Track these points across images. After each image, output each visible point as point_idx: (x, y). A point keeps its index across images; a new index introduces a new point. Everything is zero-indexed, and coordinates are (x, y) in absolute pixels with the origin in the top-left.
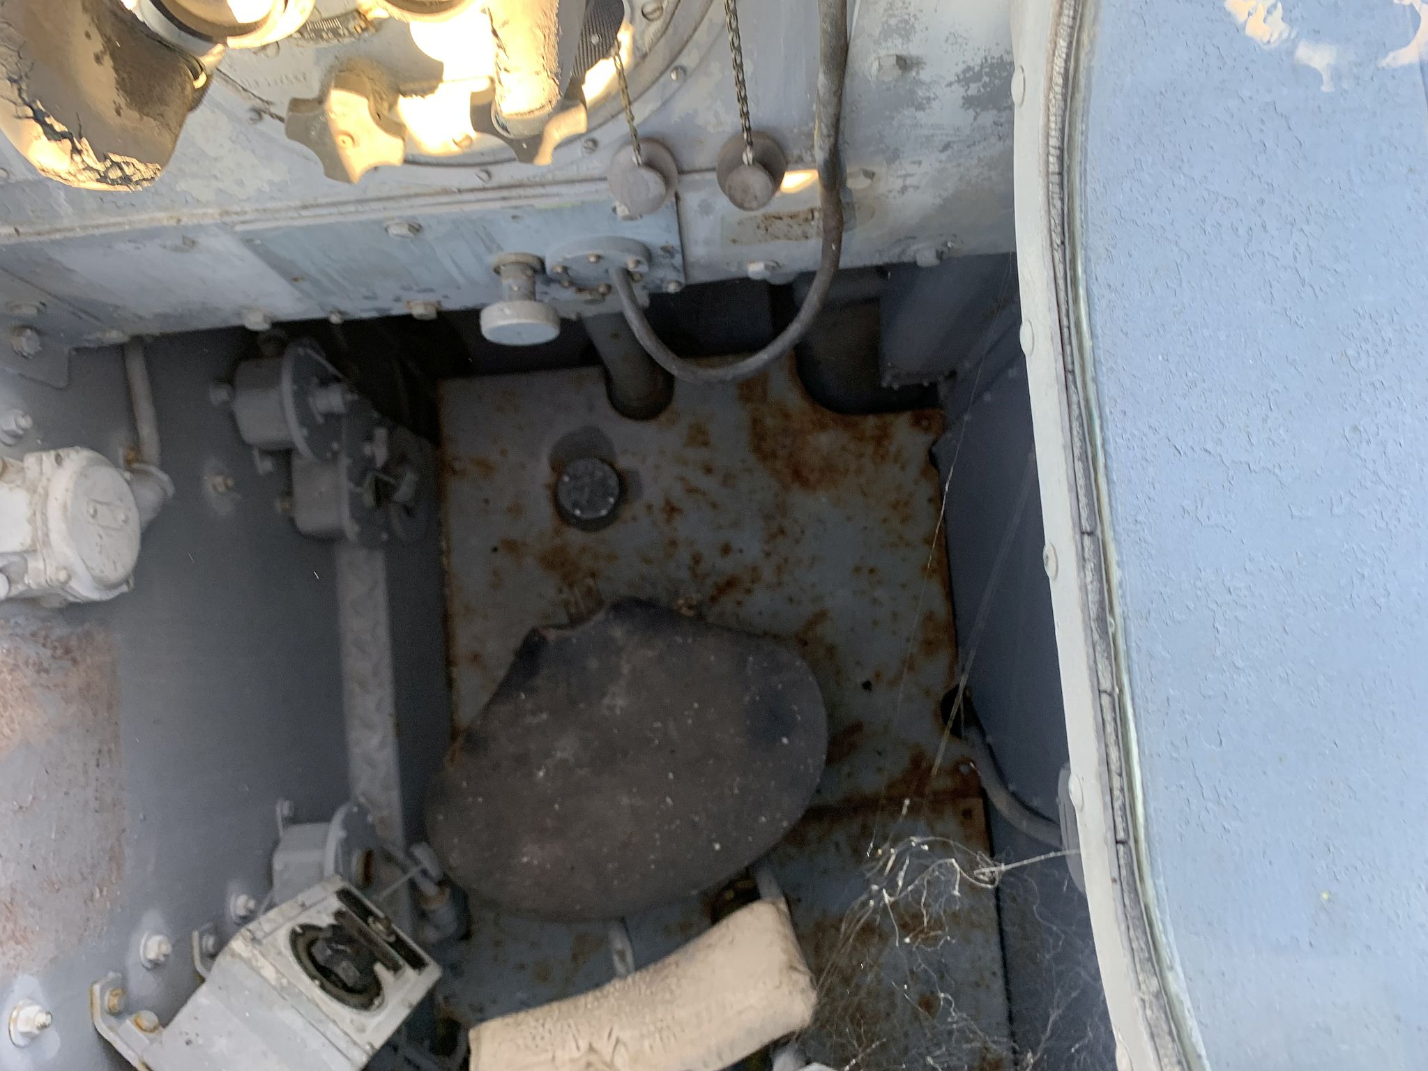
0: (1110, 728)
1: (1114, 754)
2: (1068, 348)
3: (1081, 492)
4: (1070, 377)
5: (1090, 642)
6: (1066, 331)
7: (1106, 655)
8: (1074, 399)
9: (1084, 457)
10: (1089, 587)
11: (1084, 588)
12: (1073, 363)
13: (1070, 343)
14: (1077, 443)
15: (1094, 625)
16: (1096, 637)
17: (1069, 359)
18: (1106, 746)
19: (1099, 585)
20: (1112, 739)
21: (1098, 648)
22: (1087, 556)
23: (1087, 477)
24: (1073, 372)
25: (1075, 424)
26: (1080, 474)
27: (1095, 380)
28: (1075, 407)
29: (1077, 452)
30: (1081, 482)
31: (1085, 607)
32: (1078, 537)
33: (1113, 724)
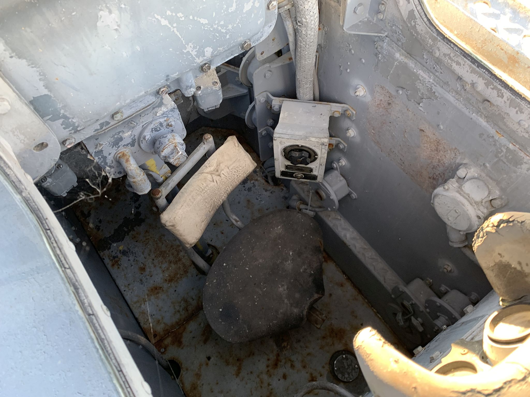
0: (62, 259)
1: (58, 252)
2: (124, 380)
3: (99, 328)
4: (119, 369)
5: (78, 281)
6: (127, 386)
7: (71, 279)
8: (114, 361)
9: (102, 340)
10: (84, 298)
11: (87, 297)
12: (120, 375)
13: (124, 382)
14: (106, 344)
15: (79, 286)
16: (77, 283)
17: (122, 375)
18: (62, 254)
19: (81, 299)
20: (61, 256)
21: (75, 280)
22: (89, 308)
23: (98, 334)
24: (119, 371)
25: (110, 352)
26: (102, 334)
27: (110, 373)
28: (113, 358)
29: (106, 342)
30: (100, 331)
31: (84, 291)
32: (95, 313)
33: (62, 260)
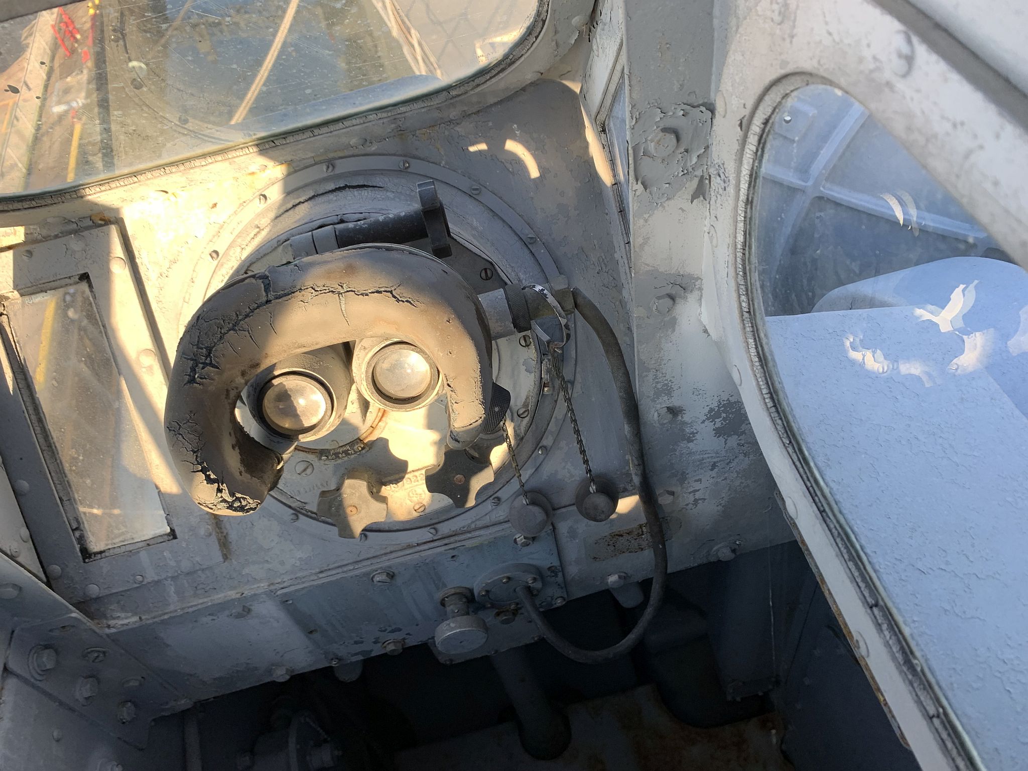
2: (816, 498)
3: (859, 580)
4: (824, 514)
5: (907, 682)
6: (811, 489)
7: (922, 686)
8: (832, 526)
9: (852, 558)
10: (891, 642)
11: (887, 644)
12: (822, 506)
13: (816, 495)
14: (844, 551)
15: (905, 669)
16: (910, 677)
17: (819, 505)
19: (896, 637)
20: (954, 753)
21: (915, 685)
22: (880, 621)
23: (858, 569)
24: (824, 511)
25: (838, 540)
26: (853, 569)
28: (834, 530)
29: (846, 556)
30: (856, 574)
31: (894, 658)
32: (869, 611)
